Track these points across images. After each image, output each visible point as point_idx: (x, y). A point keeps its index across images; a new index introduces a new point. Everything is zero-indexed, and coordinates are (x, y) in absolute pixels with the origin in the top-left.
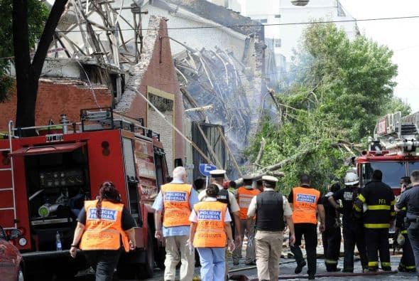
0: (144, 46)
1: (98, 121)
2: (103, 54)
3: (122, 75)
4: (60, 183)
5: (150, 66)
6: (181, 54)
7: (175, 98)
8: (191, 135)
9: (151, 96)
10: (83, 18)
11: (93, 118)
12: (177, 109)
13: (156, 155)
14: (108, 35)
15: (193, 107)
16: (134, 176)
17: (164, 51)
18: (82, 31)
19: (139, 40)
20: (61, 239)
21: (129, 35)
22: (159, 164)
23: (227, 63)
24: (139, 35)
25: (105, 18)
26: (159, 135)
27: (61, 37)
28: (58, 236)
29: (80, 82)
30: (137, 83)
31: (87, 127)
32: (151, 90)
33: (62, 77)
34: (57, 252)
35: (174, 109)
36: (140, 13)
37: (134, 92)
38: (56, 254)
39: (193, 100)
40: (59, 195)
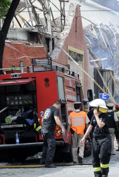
0: (66, 22)
1: (42, 66)
2: (41, 26)
3: (52, 39)
4: (19, 103)
5: (70, 34)
6: (88, 27)
7: (85, 53)
8: (93, 76)
9: (70, 52)
10: (30, 4)
11: (39, 64)
12: (86, 60)
13: (77, 87)
14: (45, 14)
15: (95, 59)
16: (64, 100)
17: (78, 25)
18: (29, 11)
19: (63, 18)
20: (19, 137)
21: (57, 15)
22: (78, 93)
23: (116, 33)
24: (63, 15)
25: (43, 5)
26: (78, 75)
27: (16, 15)
28: (17, 135)
29: (28, 43)
30: (62, 44)
31: (36, 69)
32: (70, 48)
33: (16, 39)
34: (17, 144)
35: (83, 60)
36: (64, 1)
37: (60, 50)
38: (16, 146)
39: (95, 55)
40: (18, 110)
